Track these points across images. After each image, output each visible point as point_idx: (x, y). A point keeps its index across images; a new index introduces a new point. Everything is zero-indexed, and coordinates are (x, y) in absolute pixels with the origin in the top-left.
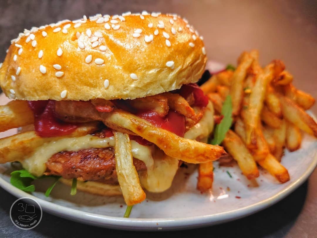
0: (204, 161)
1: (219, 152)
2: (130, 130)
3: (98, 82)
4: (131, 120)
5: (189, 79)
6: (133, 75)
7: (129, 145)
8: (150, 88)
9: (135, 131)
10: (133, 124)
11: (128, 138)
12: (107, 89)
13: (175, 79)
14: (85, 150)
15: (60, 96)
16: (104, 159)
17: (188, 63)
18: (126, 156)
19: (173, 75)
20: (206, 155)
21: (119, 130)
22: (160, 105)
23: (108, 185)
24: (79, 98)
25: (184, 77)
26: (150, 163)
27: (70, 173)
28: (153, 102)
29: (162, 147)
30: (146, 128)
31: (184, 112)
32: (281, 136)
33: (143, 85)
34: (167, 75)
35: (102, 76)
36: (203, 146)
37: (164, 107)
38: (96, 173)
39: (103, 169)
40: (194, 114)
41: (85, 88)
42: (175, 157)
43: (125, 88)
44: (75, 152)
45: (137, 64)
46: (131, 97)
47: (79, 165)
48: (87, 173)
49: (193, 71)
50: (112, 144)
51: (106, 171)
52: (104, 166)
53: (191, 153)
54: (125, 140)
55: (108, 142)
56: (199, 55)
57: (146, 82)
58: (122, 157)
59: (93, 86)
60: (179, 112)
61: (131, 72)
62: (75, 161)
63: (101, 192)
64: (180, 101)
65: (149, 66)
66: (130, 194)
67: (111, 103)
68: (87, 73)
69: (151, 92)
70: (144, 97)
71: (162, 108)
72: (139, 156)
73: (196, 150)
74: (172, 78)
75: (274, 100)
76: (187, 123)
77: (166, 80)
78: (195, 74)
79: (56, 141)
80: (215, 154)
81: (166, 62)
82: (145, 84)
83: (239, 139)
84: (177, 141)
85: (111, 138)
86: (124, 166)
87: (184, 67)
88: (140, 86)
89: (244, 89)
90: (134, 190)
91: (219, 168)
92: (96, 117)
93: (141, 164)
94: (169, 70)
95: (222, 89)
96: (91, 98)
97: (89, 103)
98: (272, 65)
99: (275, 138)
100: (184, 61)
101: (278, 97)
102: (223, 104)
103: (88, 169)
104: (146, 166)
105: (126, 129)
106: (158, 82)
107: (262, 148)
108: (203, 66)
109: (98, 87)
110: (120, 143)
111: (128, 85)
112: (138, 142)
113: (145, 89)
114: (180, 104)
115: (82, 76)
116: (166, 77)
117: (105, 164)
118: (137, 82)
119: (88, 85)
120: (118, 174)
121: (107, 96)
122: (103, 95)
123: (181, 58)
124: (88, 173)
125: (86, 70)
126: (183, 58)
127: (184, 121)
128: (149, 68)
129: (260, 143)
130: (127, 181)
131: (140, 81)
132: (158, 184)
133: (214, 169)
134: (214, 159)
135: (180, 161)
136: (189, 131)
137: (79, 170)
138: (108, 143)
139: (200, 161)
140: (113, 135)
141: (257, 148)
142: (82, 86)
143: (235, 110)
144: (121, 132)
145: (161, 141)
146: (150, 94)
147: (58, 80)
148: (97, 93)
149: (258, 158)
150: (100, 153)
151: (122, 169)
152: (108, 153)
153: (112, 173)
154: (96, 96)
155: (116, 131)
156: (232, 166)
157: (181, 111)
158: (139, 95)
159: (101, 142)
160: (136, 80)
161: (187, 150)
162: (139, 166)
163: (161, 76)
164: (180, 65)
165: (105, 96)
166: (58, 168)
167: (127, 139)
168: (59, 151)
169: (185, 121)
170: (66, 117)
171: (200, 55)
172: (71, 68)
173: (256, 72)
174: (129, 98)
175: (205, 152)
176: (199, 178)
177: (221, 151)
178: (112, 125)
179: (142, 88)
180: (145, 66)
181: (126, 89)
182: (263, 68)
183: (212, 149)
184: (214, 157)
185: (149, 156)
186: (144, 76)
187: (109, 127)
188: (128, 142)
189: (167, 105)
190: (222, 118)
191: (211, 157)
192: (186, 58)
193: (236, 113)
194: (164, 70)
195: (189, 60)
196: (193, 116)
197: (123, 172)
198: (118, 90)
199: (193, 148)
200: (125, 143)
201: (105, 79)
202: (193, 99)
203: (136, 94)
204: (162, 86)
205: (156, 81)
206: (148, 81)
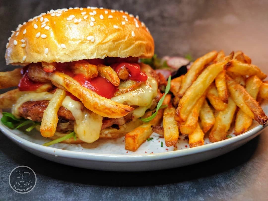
1: (123, 108)
3: (42, 50)
6: (63, 46)
8: (75, 55)
9: (66, 87)
11: (63, 93)
12: (47, 54)
13: (96, 50)
15: (22, 60)
17: (108, 40)
20: (112, 110)
21: (59, 87)
22: (85, 69)
28: (82, 67)
31: (110, 79)
32: (225, 119)
34: (88, 46)
38: (38, 115)
39: (42, 113)
48: (33, 114)
59: (39, 53)
61: (62, 43)
62: (30, 106)
65: (74, 38)
68: (36, 44)
69: (76, 58)
72: (68, 106)
74: (93, 49)
77: (87, 50)
78: (123, 50)
81: (87, 37)
82: (71, 51)
88: (67, 53)
94: (90, 43)
96: (38, 60)
107: (189, 122)
109: (42, 54)
111: (60, 52)
113: (71, 55)
114: (106, 71)
115: (34, 46)
119: (36, 52)
126: (104, 35)
132: (85, 133)
133: (152, 139)
136: (117, 96)
137: (29, 112)
142: (33, 53)
144: (61, 89)
145: (80, 94)
147: (22, 49)
158: (67, 60)
160: (65, 49)
162: (68, 115)
171: (127, 36)
175: (111, 107)
181: (58, 54)
183: (117, 105)
185: (76, 108)
186: (70, 46)
192: (108, 36)
194: (85, 42)
198: (53, 55)
201: (46, 48)
203: (64, 59)
204: (85, 54)
205: (79, 50)
206: (73, 49)
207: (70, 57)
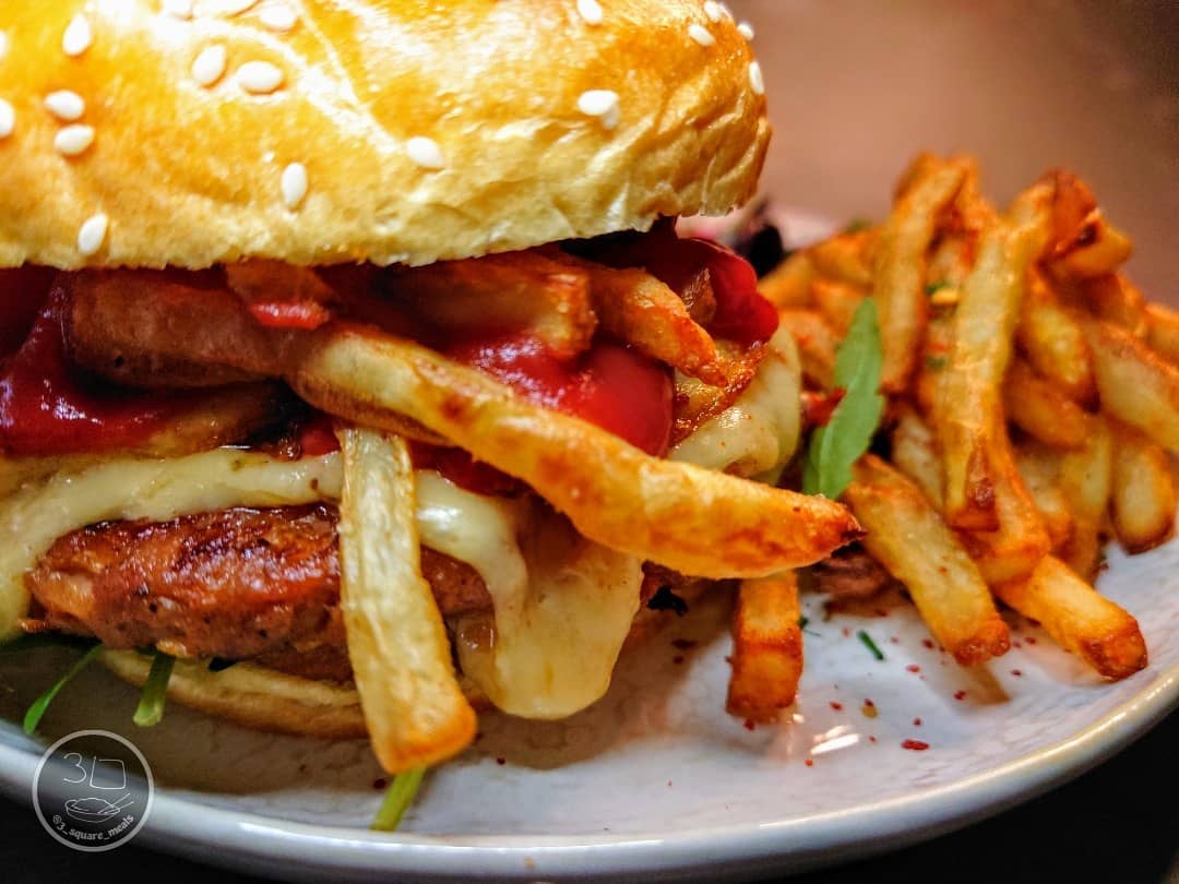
0: (758, 565)
1: (828, 523)
2: (413, 414)
3: (252, 175)
4: (415, 368)
5: (691, 189)
7: (404, 487)
8: (505, 214)
9: (433, 419)
10: (426, 385)
11: (405, 458)
12: (298, 207)
13: (623, 181)
14: (205, 514)
15: (77, 247)
16: (289, 554)
17: (681, 114)
18: (388, 535)
19: (616, 159)
20: (771, 536)
21: (362, 418)
22: (554, 300)
23: (317, 683)
24: (163, 251)
25: (663, 175)
26: (506, 575)
27: (126, 617)
28: (522, 287)
29: (562, 498)
30: (484, 407)
31: (667, 346)
32: (1092, 483)
33: (468, 195)
34: (585, 157)
35: (272, 148)
36: (753, 495)
37: (571, 310)
38: (246, 620)
39: (281, 603)
40: (714, 356)
41: (194, 207)
42: (621, 549)
43: (385, 207)
44: (157, 525)
45: (440, 93)
46: (412, 251)
47: (169, 577)
48: (207, 621)
49: (705, 157)
50: (327, 486)
51: (298, 611)
52: (288, 583)
53: (699, 522)
54: (388, 463)
55: (314, 476)
56: (735, 92)
57: (482, 182)
58: (368, 538)
59: (230, 196)
60: (646, 346)
61: (412, 131)
62: (152, 564)
63: (293, 719)
64: (648, 295)
65: (498, 105)
66: (398, 713)
67: (320, 286)
68: (199, 135)
69: (509, 229)
70: (472, 258)
71: (563, 314)
72: (454, 539)
73: (722, 511)
74: (609, 171)
75: (1057, 332)
76: (680, 404)
77: (580, 182)
78: (720, 176)
79: (76, 472)
80: (813, 533)
81: (578, 92)
82: (477, 190)
83: (913, 488)
84: (633, 468)
85: (328, 459)
86: (374, 578)
87: (667, 125)
88: (454, 199)
89: (928, 290)
90: (417, 692)
91: (827, 619)
92: (255, 361)
93: (464, 582)
94: (592, 134)
95: (835, 295)
96: (219, 252)
97: (215, 277)
98: (1042, 191)
99: (1069, 494)
100: (667, 97)
101: (1076, 319)
102: (837, 348)
103: (208, 601)
104: (489, 587)
105: (391, 413)
106: (541, 184)
107: (1018, 528)
108: (753, 149)
109: (252, 203)
110: (365, 475)
111: (397, 191)
112: (451, 479)
113: (479, 215)
114: (648, 305)
115: (178, 145)
116: (580, 167)
117: (291, 575)
118: (437, 182)
119: (204, 192)
120: (348, 620)
121: (295, 243)
122: (279, 240)
123: (650, 81)
124: (208, 617)
125: (198, 115)
126: (658, 84)
127: (669, 395)
128: (496, 113)
129: (1006, 505)
130: (384, 647)
131: (455, 178)
132: (549, 676)
133: (803, 623)
134: (807, 556)
135: (647, 567)
136: (692, 439)
137: (168, 604)
138: (314, 484)
139: (740, 568)
140: (336, 446)
141: (994, 526)
142: (177, 193)
143: (892, 371)
144: (372, 429)
145: (557, 466)
146: (503, 241)
147: (67, 171)
148: (247, 232)
149: (1003, 568)
150: (274, 528)
151: (363, 592)
152: (310, 527)
153: (325, 618)
154: (246, 242)
155: (351, 425)
156: (882, 614)
157: (653, 342)
158: (448, 244)
159: (283, 479)
160: (435, 170)
161: (681, 511)
162: (456, 591)
163: (554, 158)
164: (645, 113)
165: (289, 244)
166: (77, 596)
167: (397, 459)
168: (84, 522)
169: (675, 397)
170: (119, 361)
171: (740, 91)
172: (126, 110)
173: (974, 223)
174: (403, 258)
175: (764, 523)
176: (736, 663)
177: (835, 517)
178: (330, 392)
179: (464, 209)
180: (478, 104)
181: (389, 210)
182: (1006, 210)
183: (797, 510)
184: (805, 547)
185: (503, 542)
186: (471, 151)
187: (316, 404)
188: (399, 474)
189: (585, 304)
190: (835, 399)
191: (789, 545)
192: (675, 88)
193: (898, 386)
194: (566, 131)
195: (689, 98)
196: (706, 363)
197: (369, 608)
198: (350, 214)
199: (707, 499)
200: (386, 478)
201: (284, 162)
202: (709, 296)
203: (434, 239)
204: (563, 206)
205: (531, 182)
206: (494, 175)
207: (474, 224)
